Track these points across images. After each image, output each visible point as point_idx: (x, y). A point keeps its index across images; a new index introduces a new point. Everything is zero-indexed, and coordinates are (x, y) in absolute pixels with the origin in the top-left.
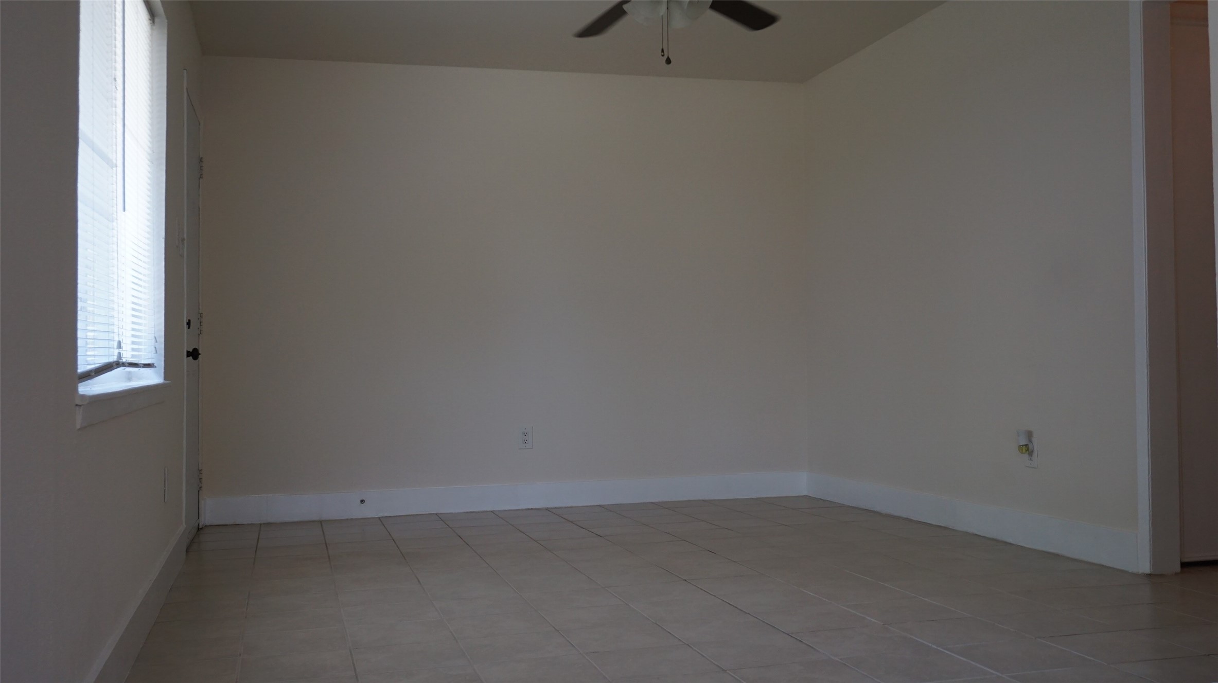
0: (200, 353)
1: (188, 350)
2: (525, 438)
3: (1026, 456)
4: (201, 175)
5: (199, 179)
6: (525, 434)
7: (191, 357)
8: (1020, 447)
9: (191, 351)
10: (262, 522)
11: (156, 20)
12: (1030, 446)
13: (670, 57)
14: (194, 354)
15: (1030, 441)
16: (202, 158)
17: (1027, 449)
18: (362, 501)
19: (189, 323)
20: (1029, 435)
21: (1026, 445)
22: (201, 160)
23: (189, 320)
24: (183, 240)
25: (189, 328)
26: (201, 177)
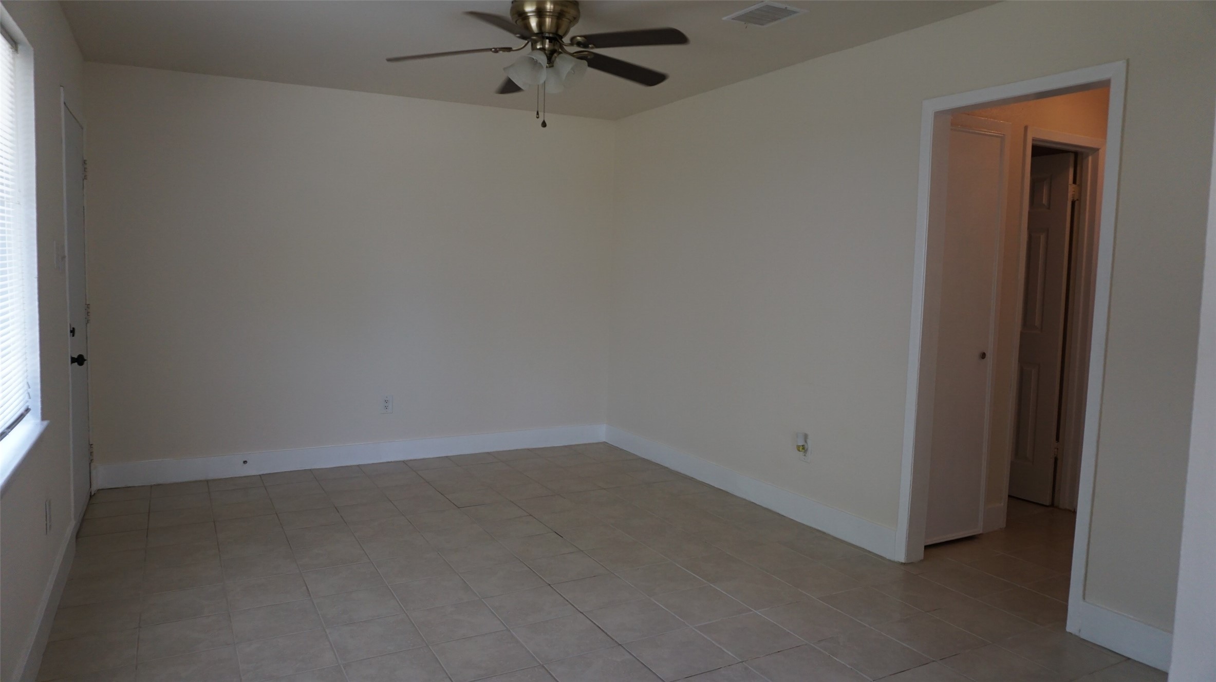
0: (85, 358)
1: (73, 356)
2: (386, 405)
3: (802, 453)
4: (85, 176)
5: (83, 180)
6: (386, 401)
7: (76, 363)
8: (798, 447)
9: (76, 357)
10: (153, 484)
11: (20, 47)
12: (806, 446)
13: (545, 121)
14: (79, 360)
15: (806, 442)
16: (85, 160)
17: (803, 449)
18: (245, 462)
19: (73, 331)
20: (806, 437)
21: (803, 446)
22: (84, 162)
23: (74, 328)
24: (64, 257)
25: (73, 336)
26: (85, 178)
